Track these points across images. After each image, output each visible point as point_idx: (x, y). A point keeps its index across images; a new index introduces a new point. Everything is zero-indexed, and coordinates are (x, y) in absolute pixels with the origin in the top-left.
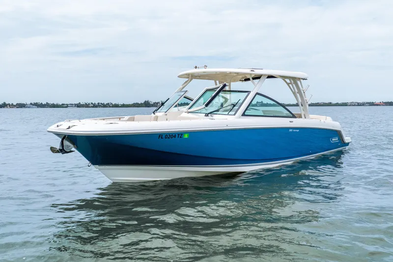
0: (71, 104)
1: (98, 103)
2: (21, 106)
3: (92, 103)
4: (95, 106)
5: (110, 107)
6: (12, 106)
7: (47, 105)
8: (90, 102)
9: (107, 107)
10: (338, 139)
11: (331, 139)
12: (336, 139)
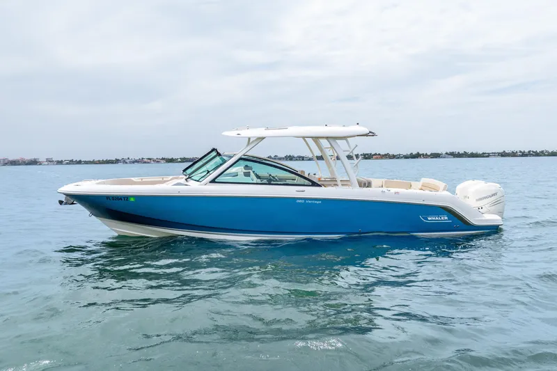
0: (493, 153)
1: (529, 152)
2: (436, 155)
3: (520, 152)
4: (524, 155)
5: (545, 155)
6: (426, 156)
7: (465, 155)
8: (518, 150)
9: (541, 156)
10: (446, 218)
11: (423, 218)
12: (442, 218)
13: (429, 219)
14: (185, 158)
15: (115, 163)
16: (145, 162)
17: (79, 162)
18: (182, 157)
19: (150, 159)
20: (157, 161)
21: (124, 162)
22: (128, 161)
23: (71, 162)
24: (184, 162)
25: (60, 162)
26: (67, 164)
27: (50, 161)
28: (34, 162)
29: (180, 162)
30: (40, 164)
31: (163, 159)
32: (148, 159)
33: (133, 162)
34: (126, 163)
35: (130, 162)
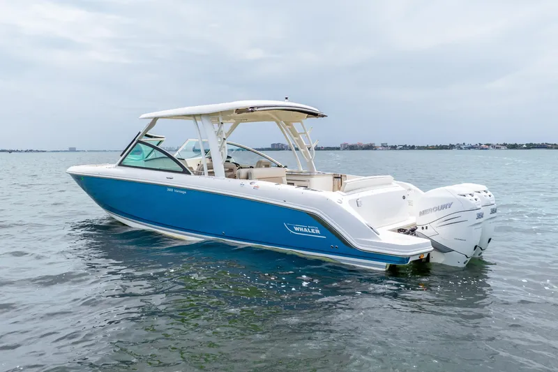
10: (318, 231)
11: (288, 226)
12: (313, 231)
13: (296, 229)
14: (531, 144)
15: (450, 149)
16: (482, 149)
17: (413, 148)
18: (529, 143)
19: (489, 145)
20: (497, 147)
21: (459, 147)
22: (463, 147)
23: (405, 147)
24: (529, 148)
25: (394, 148)
26: (401, 149)
27: (385, 146)
28: (370, 147)
29: (525, 148)
30: (376, 149)
31: (505, 145)
32: (487, 145)
33: (469, 148)
34: (461, 149)
35: (466, 148)
